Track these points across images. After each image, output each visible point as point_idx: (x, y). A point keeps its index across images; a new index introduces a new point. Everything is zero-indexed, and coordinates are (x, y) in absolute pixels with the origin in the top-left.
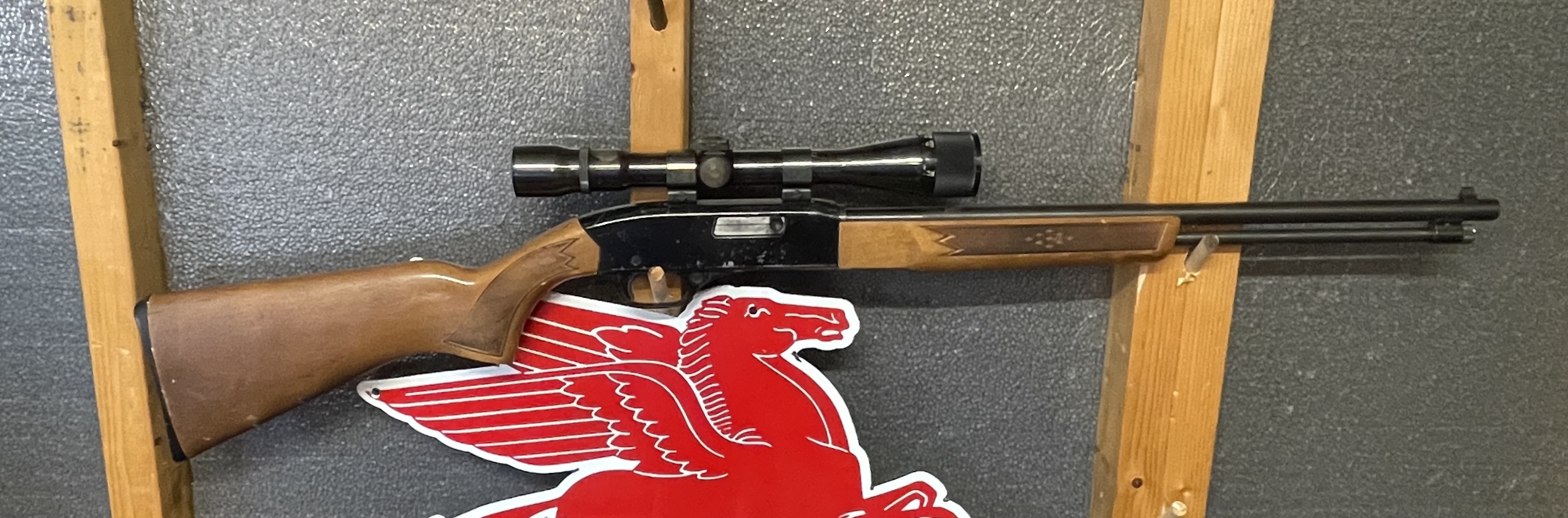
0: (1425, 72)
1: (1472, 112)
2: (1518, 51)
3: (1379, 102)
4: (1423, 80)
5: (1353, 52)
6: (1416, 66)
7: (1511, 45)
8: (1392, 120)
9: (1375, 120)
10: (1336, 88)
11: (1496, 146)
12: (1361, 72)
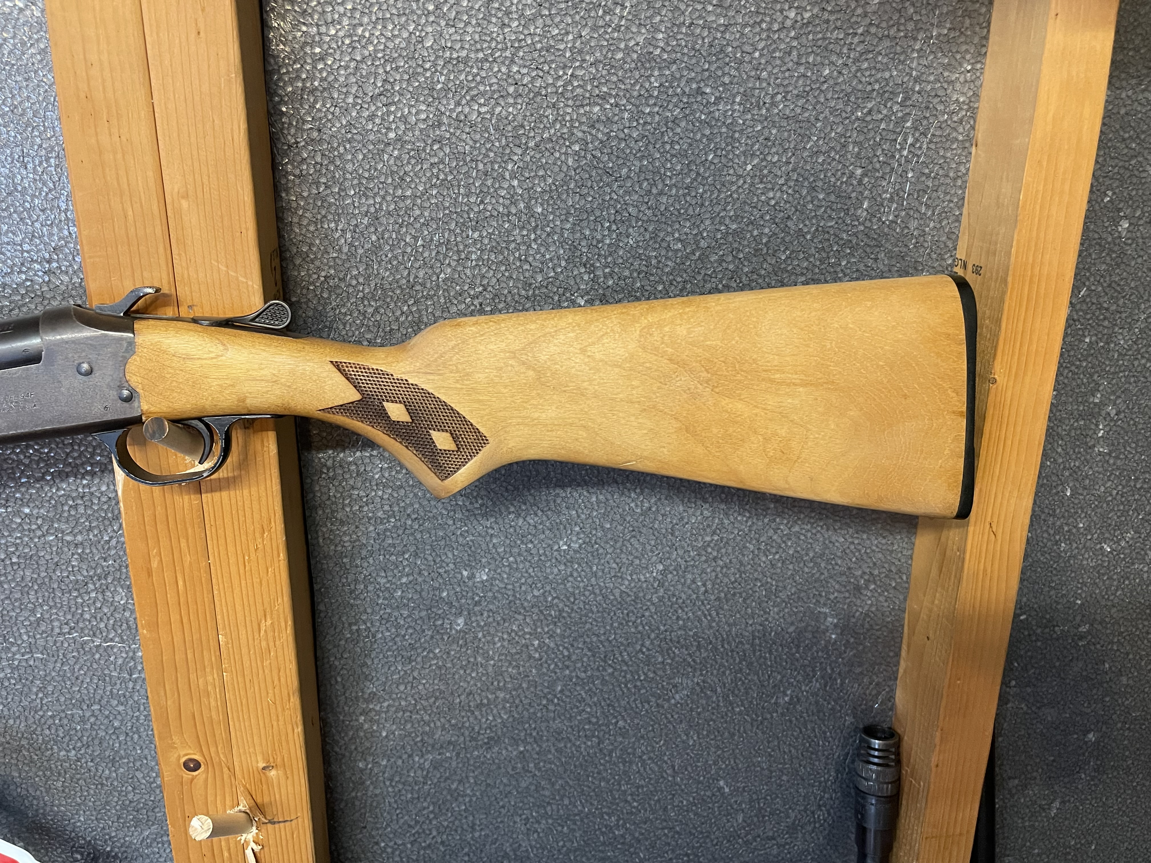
0: (580, 135)
1: (661, 193)
2: (719, 99)
3: (515, 183)
4: (577, 148)
5: (458, 104)
6: (563, 126)
7: (708, 90)
8: (540, 210)
9: (514, 211)
10: (442, 161)
11: (703, 244)
12: (478, 137)
